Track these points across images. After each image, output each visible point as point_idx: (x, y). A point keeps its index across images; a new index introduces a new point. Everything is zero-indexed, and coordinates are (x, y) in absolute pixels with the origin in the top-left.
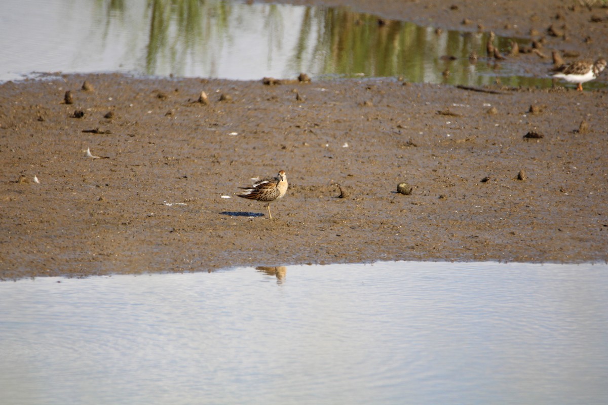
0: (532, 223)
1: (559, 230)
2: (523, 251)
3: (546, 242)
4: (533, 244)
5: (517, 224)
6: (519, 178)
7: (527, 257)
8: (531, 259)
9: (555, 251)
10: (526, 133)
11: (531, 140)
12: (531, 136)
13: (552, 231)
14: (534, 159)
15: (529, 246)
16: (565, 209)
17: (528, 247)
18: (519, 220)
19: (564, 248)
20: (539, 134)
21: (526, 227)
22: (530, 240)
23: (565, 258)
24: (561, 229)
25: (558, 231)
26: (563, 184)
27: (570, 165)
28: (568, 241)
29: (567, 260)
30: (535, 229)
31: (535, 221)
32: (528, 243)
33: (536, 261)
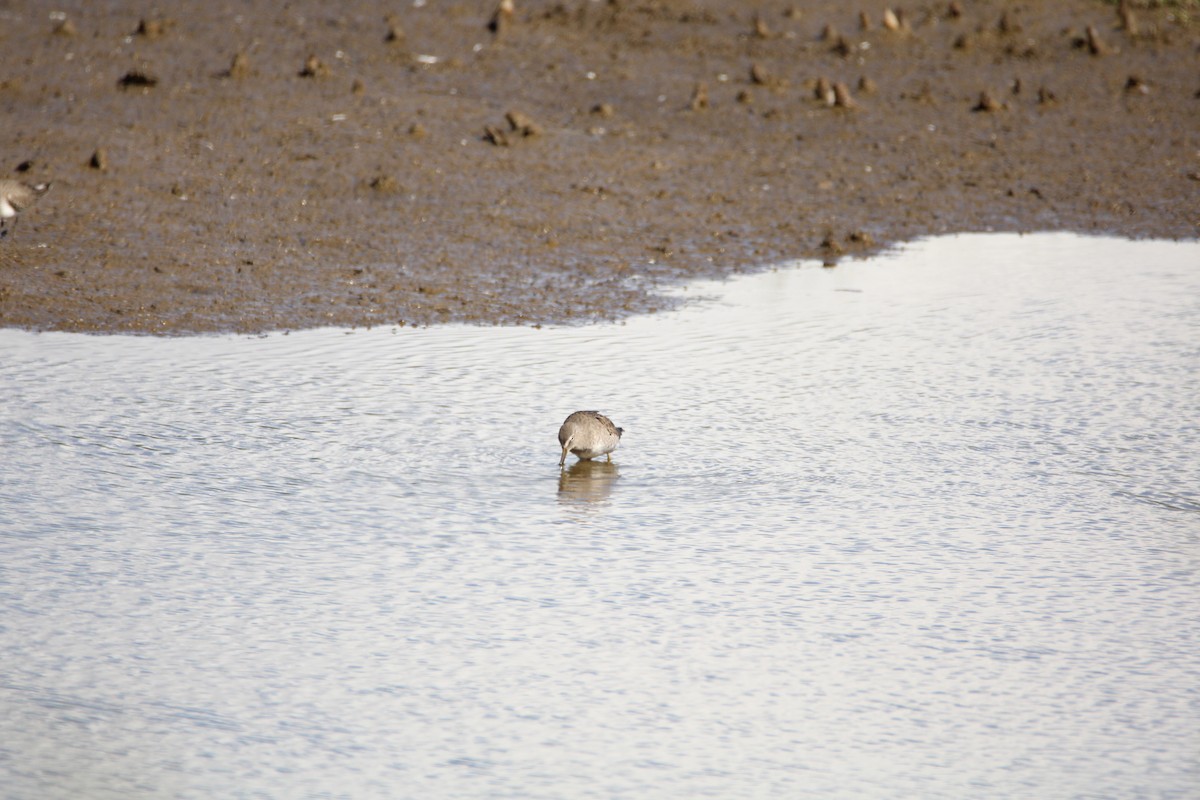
0: (104, 256)
1: (156, 269)
2: (77, 310)
3: (125, 293)
4: (98, 298)
5: (73, 256)
6: (94, 163)
7: (82, 323)
8: (91, 327)
9: (140, 311)
10: (123, 74)
11: (132, 89)
12: (134, 80)
13: (141, 271)
14: (130, 126)
15: (91, 300)
16: (176, 227)
17: (86, 303)
18: (79, 249)
19: (158, 306)
20: (149, 77)
21: (91, 263)
22: (94, 289)
23: (158, 326)
24: (160, 268)
25: (153, 271)
26: (180, 179)
27: (202, 142)
28: (170, 293)
29: (161, 330)
30: (107, 267)
31: (111, 251)
32: (88, 294)
33: (98, 330)
